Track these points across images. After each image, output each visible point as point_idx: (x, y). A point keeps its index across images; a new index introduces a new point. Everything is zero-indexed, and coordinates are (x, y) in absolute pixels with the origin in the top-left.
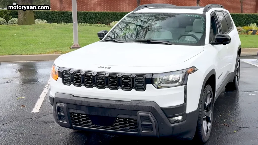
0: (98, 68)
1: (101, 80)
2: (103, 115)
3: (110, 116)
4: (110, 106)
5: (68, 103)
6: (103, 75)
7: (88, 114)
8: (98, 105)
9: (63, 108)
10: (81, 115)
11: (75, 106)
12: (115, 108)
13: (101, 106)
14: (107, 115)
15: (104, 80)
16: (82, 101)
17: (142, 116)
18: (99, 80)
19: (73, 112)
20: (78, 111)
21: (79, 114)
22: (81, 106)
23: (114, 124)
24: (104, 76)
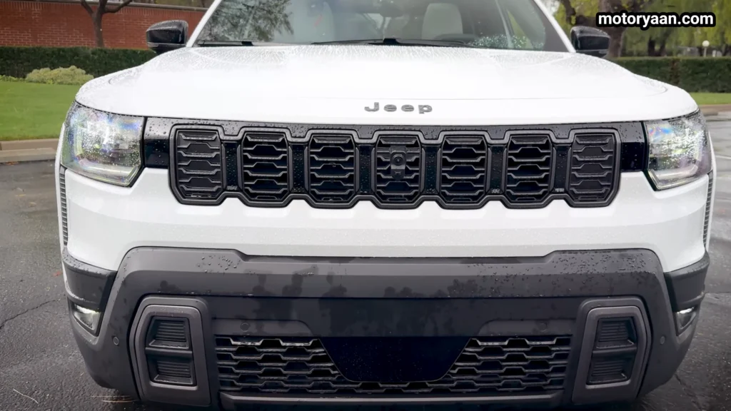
0: (367, 109)
1: (403, 167)
2: (410, 332)
3: (442, 332)
4: (450, 289)
5: (215, 291)
6: (413, 142)
7: (326, 332)
8: (389, 290)
9: (182, 322)
10: (288, 344)
11: (256, 304)
12: (478, 295)
13: (406, 290)
14: (428, 332)
15: (416, 163)
16: (297, 278)
17: (604, 321)
18: (393, 167)
19: (241, 332)
20: (271, 329)
21: (271, 342)
22: (295, 301)
23: (454, 367)
24: (416, 145)
